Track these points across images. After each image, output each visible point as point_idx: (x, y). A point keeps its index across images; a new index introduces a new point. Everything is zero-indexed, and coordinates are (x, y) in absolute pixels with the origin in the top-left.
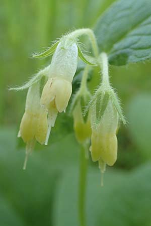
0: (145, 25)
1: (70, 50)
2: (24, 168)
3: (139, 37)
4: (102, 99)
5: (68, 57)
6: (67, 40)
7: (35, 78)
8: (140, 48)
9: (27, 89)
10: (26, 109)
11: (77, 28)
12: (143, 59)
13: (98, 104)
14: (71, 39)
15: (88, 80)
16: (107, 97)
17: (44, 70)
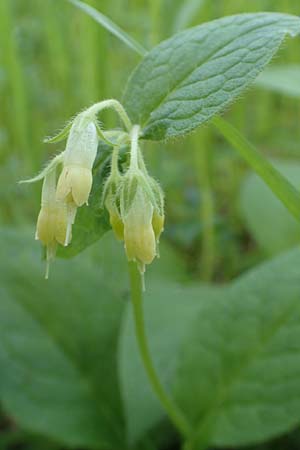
0: (185, 85)
1: (86, 132)
2: (47, 277)
3: (178, 102)
4: (130, 185)
5: (84, 141)
6: (82, 119)
7: (50, 166)
8: (179, 118)
9: (43, 179)
10: (42, 205)
11: (96, 102)
12: (183, 131)
13: (125, 192)
14: (87, 118)
15: (120, 162)
16: (135, 182)
17: (60, 156)
